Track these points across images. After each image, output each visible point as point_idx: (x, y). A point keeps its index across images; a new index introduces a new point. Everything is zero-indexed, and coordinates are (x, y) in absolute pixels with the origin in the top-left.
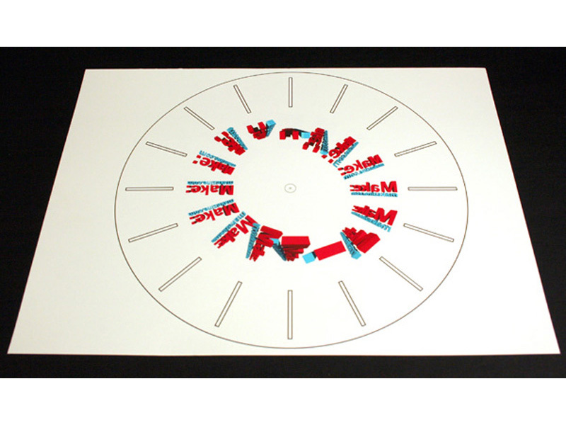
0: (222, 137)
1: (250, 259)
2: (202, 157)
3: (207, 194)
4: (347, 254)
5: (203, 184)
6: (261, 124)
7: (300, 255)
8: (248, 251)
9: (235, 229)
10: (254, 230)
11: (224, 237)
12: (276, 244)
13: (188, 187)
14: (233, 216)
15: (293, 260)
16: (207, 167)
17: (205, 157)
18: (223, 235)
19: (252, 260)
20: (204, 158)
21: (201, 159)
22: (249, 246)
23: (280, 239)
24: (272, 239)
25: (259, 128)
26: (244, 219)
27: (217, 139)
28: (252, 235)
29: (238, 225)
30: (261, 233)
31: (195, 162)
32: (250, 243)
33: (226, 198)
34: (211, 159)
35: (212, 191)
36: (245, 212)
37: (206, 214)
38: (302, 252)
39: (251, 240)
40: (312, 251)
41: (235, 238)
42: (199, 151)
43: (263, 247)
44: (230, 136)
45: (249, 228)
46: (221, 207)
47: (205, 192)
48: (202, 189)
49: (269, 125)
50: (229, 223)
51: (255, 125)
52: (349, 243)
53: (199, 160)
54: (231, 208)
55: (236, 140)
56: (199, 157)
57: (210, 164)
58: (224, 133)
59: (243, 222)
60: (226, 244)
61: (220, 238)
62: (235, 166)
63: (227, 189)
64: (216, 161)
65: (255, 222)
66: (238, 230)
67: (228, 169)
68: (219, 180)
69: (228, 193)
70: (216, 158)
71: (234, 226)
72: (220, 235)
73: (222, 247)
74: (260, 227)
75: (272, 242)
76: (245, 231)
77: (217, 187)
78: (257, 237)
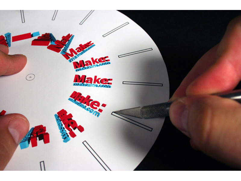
0: (76, 131)
1: (72, 35)
2: (97, 110)
3: (96, 77)
4: (13, 35)
5: (98, 85)
6: (35, 144)
7: (41, 35)
8: (72, 39)
9: (78, 51)
10: (66, 50)
11: (86, 47)
12: (54, 41)
13: (111, 84)
14: (78, 60)
15: (46, 34)
16: (94, 100)
17: (94, 110)
18: (87, 48)
19: (71, 34)
20: (96, 108)
21: (98, 108)
22: (71, 41)
23: (50, 44)
24: (55, 44)
25: (38, 138)
26: (71, 58)
27: (81, 129)
28: (68, 48)
29: (76, 54)
30: (61, 48)
31: (104, 105)
32: (70, 43)
33: (81, 73)
34: (90, 107)
35: (91, 79)
36: (69, 62)
37: (97, 63)
38: (39, 37)
39: (69, 45)
40: (32, 38)
41: (79, 46)
42: (100, 116)
43: (62, 41)
44: (68, 132)
45: (68, 51)
46: (86, 67)
47: (97, 78)
48: (100, 80)
49: (27, 142)
50: (81, 55)
51: (40, 143)
52: (8, 41)
53: (101, 107)
54: (79, 65)
55: (64, 126)
56: (101, 111)
57: (90, 102)
58: (73, 135)
59: (72, 55)
60: (86, 43)
61: (89, 47)
62: (69, 99)
63: (79, 80)
64: (85, 105)
65: (64, 55)
66: (76, 51)
67: (76, 97)
68: (85, 87)
69: (79, 76)
70: (84, 108)
71: (78, 53)
72: (89, 49)
73: (89, 42)
74: (61, 52)
75: (55, 43)
76: (72, 50)
77: (87, 82)
78: (64, 46)
